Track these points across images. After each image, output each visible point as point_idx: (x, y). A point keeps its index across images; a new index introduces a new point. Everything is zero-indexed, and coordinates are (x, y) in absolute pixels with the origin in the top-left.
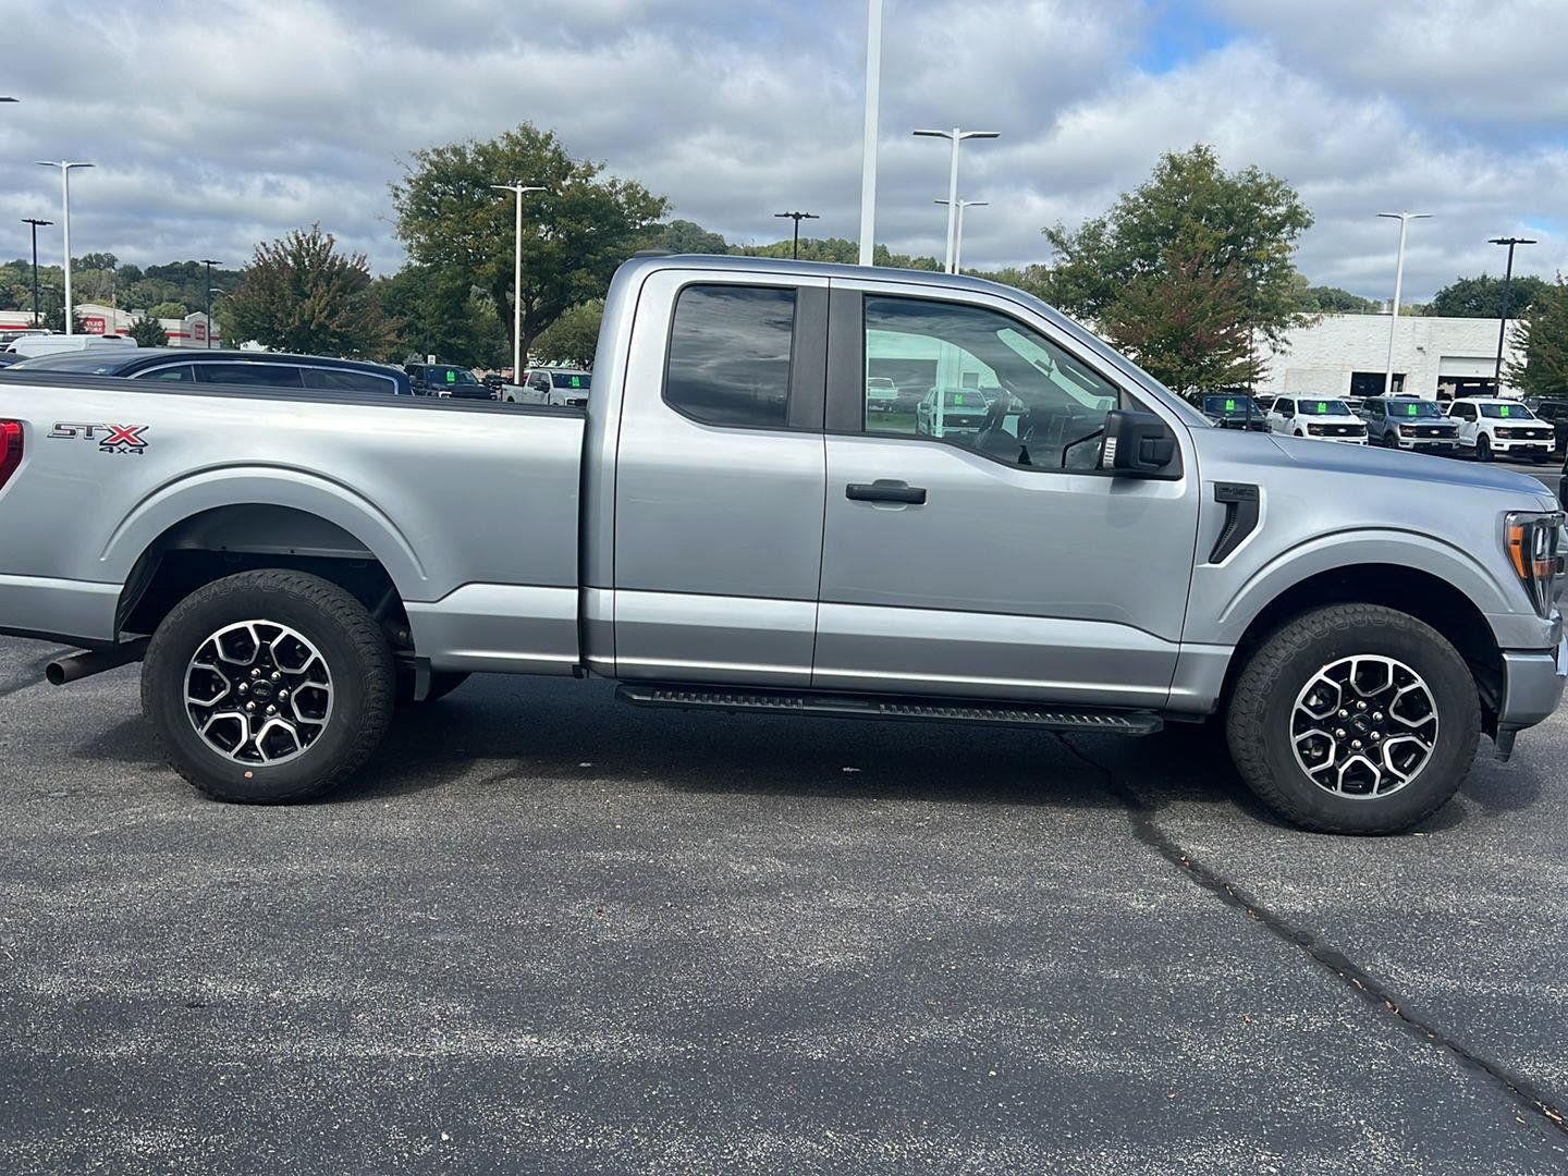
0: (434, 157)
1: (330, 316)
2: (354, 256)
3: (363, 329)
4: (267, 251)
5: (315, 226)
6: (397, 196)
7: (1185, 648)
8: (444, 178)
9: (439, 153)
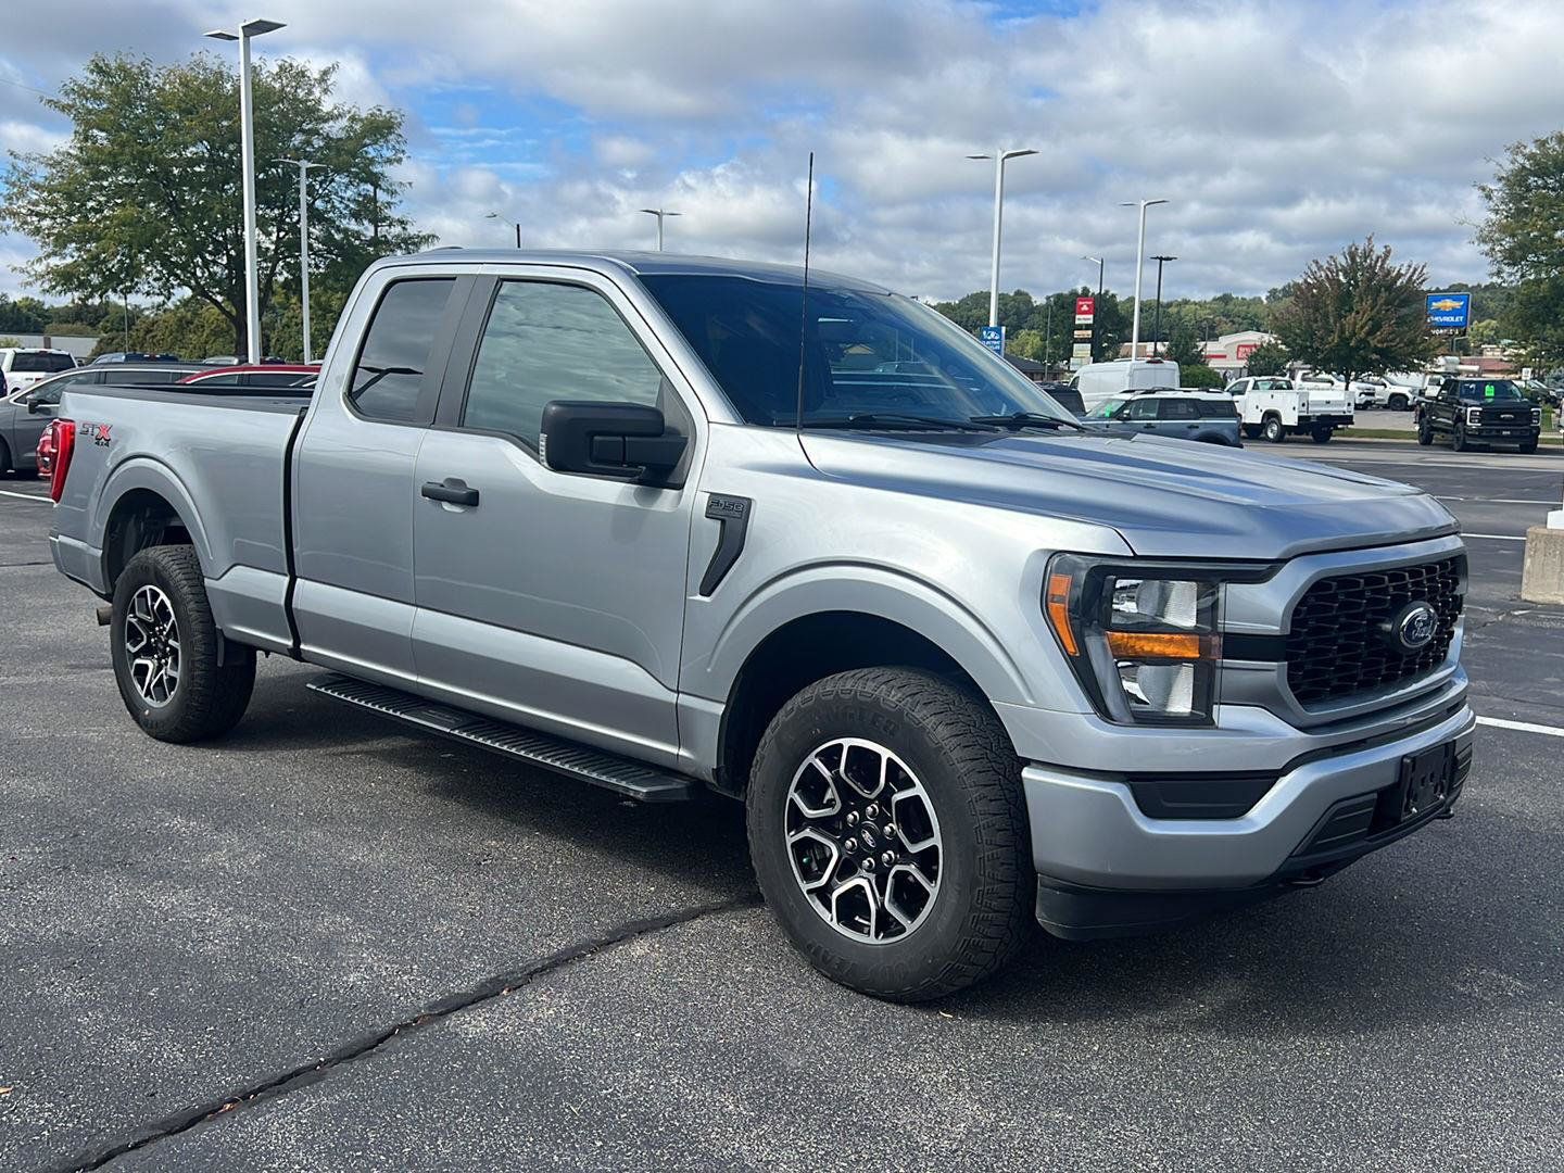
0: (1532, 149)
1: (1371, 333)
2: (1410, 266)
3: (1411, 342)
4: (1320, 268)
5: (1369, 239)
6: (1489, 197)
7: (684, 700)
8: (1541, 171)
9: (1542, 144)
